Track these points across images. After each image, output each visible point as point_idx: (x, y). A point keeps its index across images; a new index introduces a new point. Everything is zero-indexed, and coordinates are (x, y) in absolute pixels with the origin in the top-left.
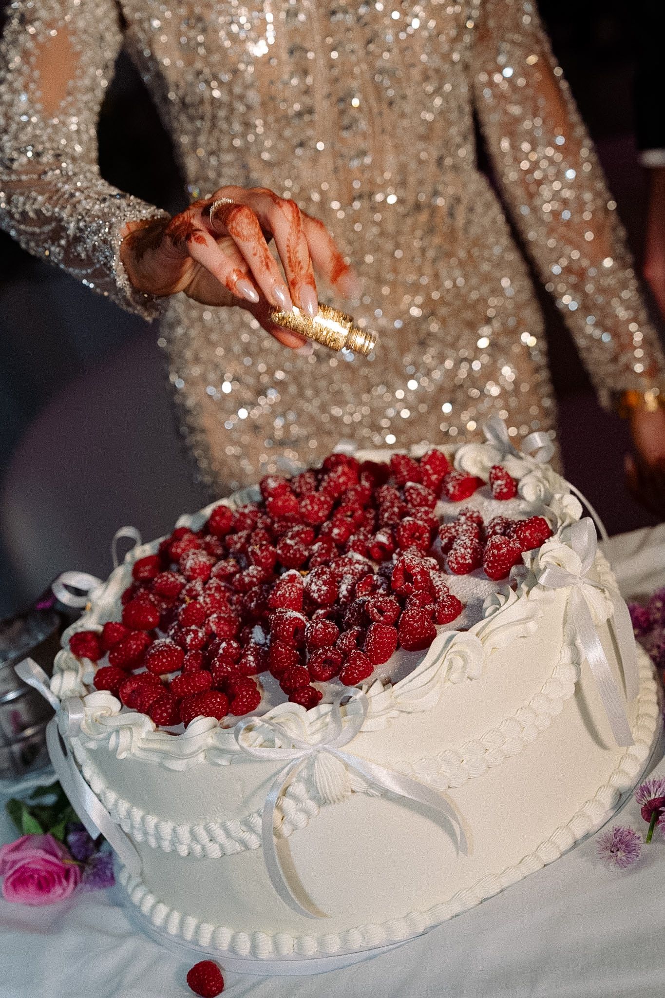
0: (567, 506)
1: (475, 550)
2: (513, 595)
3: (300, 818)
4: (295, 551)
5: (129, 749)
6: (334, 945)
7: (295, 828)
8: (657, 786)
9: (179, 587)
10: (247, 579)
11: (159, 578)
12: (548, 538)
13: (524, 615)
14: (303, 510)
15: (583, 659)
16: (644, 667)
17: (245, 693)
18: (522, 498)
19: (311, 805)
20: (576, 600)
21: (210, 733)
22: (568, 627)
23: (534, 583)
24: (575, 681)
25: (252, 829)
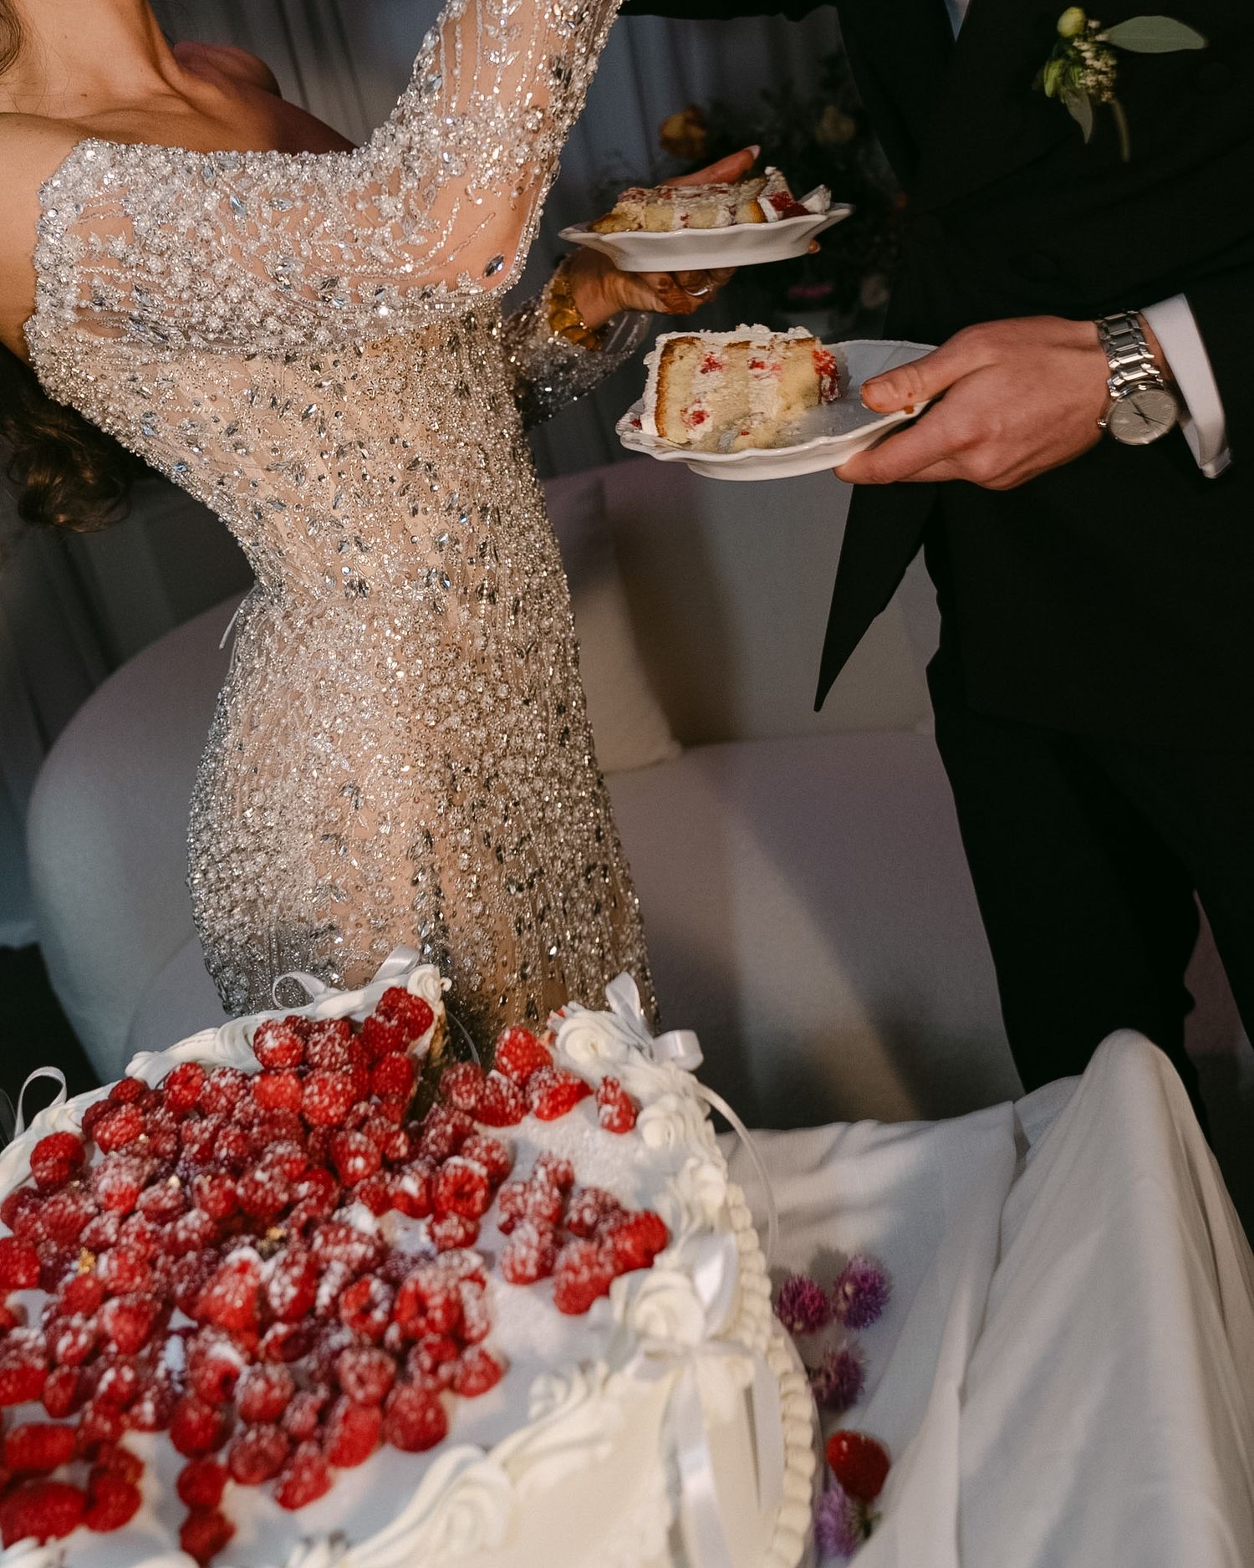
1: (543, 1253)
2: (579, 1385)
4: (267, 1192)
9: (81, 1220)
10: (182, 1235)
11: (50, 1206)
12: (662, 1250)
14: (306, 1101)
18: (640, 1139)
23: (620, 1363)
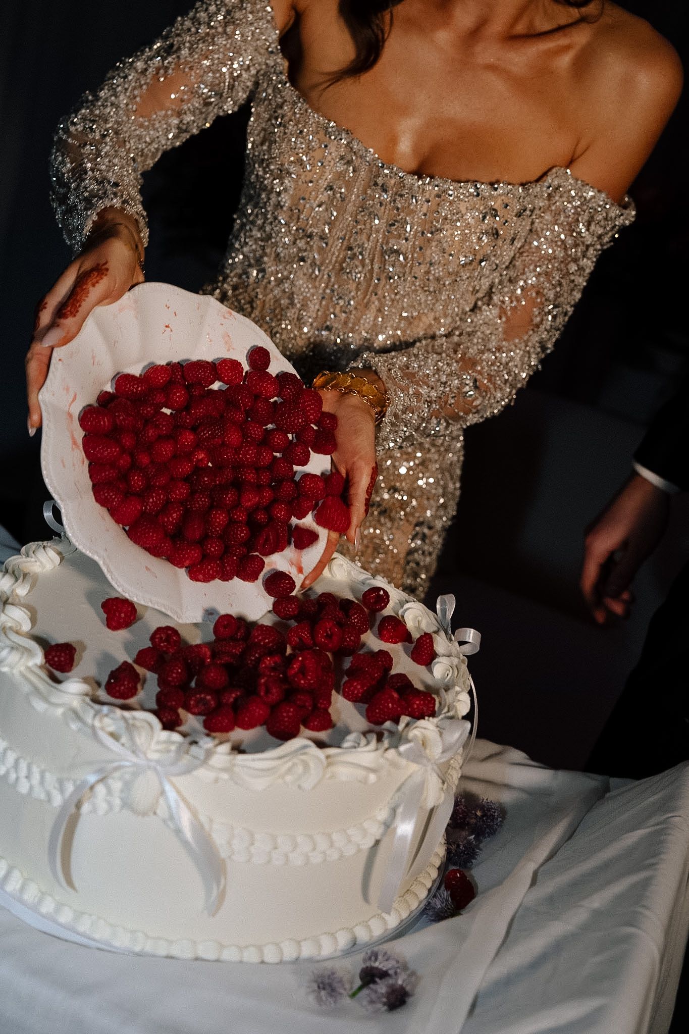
0: (459, 701)
2: (374, 743)
3: (102, 806)
5: (12, 667)
6: (66, 917)
7: (94, 810)
8: (386, 958)
12: (429, 716)
13: (372, 766)
15: (393, 826)
16: (437, 855)
17: (126, 683)
18: (431, 672)
19: (117, 802)
20: (417, 779)
21: (79, 698)
22: (399, 794)
23: (395, 746)
24: (378, 838)
25: (62, 790)
